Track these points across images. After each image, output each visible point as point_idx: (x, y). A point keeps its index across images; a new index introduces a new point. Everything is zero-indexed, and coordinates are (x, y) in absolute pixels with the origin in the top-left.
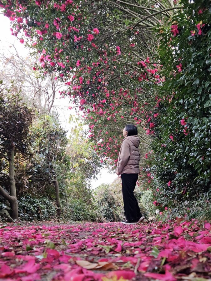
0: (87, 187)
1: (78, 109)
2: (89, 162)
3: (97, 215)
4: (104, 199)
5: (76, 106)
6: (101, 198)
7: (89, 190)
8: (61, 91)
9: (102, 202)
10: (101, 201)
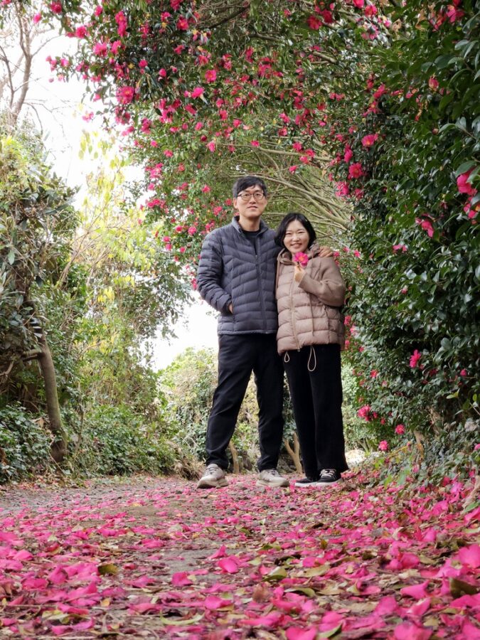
0: (143, 363)
1: (112, 117)
2: (148, 283)
3: (177, 453)
4: (198, 401)
5: (106, 111)
6: (189, 399)
7: (148, 372)
8: (54, 59)
9: (190, 409)
10: (187, 408)
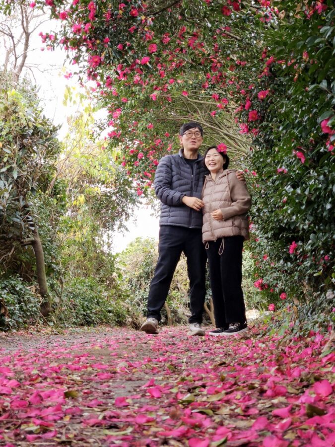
0: (105, 249)
1: (85, 77)
2: (109, 192)
3: (128, 311)
4: (144, 275)
5: (81, 72)
6: (137, 274)
7: (109, 255)
8: (44, 34)
9: (138, 281)
10: (136, 279)
